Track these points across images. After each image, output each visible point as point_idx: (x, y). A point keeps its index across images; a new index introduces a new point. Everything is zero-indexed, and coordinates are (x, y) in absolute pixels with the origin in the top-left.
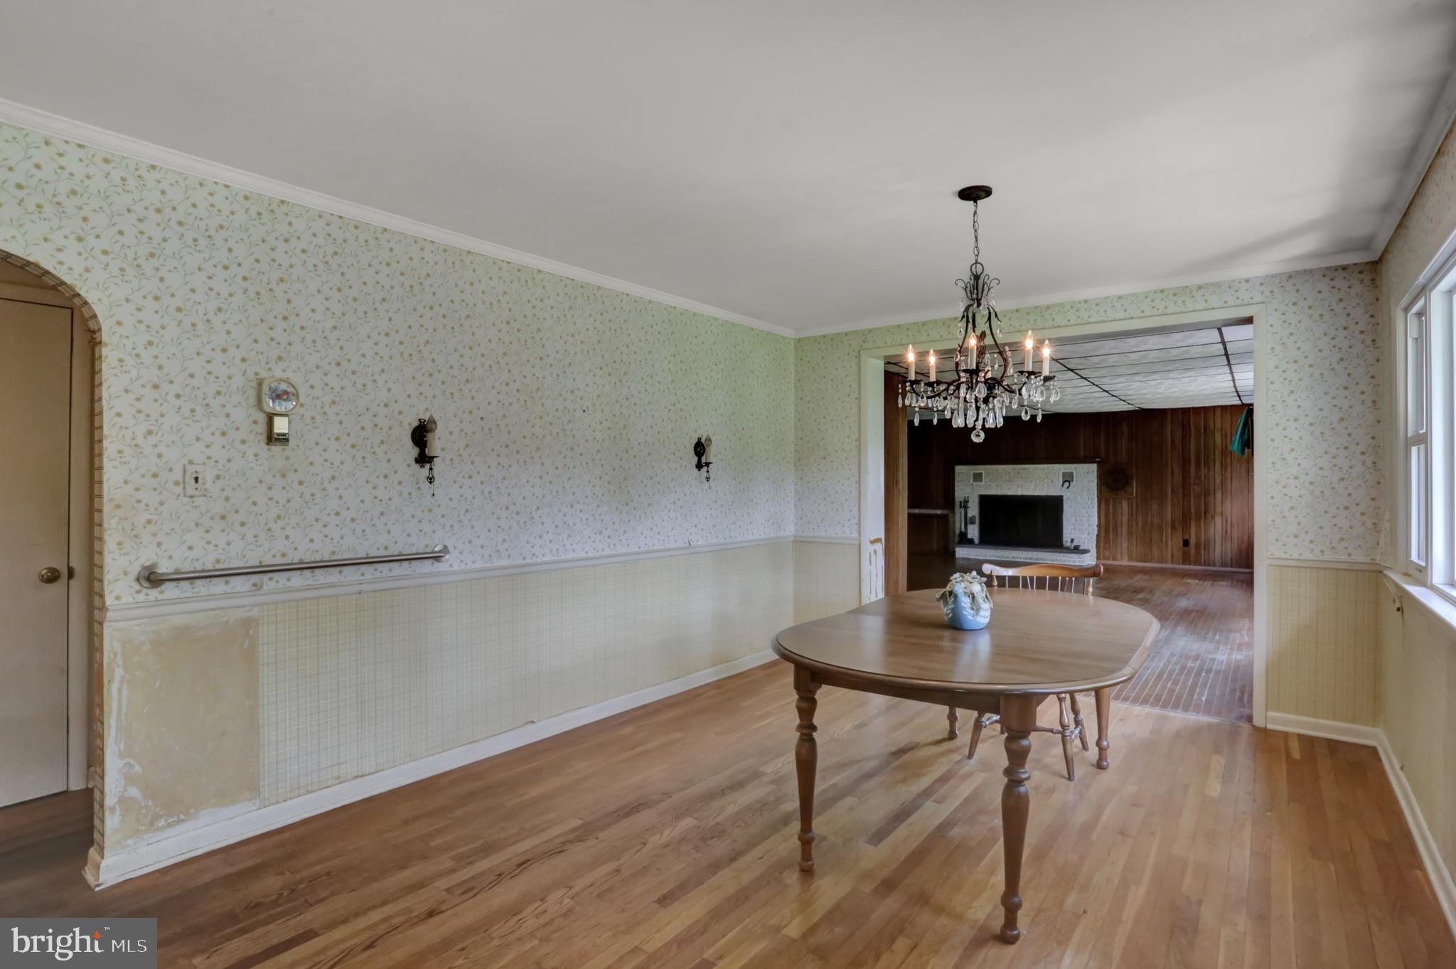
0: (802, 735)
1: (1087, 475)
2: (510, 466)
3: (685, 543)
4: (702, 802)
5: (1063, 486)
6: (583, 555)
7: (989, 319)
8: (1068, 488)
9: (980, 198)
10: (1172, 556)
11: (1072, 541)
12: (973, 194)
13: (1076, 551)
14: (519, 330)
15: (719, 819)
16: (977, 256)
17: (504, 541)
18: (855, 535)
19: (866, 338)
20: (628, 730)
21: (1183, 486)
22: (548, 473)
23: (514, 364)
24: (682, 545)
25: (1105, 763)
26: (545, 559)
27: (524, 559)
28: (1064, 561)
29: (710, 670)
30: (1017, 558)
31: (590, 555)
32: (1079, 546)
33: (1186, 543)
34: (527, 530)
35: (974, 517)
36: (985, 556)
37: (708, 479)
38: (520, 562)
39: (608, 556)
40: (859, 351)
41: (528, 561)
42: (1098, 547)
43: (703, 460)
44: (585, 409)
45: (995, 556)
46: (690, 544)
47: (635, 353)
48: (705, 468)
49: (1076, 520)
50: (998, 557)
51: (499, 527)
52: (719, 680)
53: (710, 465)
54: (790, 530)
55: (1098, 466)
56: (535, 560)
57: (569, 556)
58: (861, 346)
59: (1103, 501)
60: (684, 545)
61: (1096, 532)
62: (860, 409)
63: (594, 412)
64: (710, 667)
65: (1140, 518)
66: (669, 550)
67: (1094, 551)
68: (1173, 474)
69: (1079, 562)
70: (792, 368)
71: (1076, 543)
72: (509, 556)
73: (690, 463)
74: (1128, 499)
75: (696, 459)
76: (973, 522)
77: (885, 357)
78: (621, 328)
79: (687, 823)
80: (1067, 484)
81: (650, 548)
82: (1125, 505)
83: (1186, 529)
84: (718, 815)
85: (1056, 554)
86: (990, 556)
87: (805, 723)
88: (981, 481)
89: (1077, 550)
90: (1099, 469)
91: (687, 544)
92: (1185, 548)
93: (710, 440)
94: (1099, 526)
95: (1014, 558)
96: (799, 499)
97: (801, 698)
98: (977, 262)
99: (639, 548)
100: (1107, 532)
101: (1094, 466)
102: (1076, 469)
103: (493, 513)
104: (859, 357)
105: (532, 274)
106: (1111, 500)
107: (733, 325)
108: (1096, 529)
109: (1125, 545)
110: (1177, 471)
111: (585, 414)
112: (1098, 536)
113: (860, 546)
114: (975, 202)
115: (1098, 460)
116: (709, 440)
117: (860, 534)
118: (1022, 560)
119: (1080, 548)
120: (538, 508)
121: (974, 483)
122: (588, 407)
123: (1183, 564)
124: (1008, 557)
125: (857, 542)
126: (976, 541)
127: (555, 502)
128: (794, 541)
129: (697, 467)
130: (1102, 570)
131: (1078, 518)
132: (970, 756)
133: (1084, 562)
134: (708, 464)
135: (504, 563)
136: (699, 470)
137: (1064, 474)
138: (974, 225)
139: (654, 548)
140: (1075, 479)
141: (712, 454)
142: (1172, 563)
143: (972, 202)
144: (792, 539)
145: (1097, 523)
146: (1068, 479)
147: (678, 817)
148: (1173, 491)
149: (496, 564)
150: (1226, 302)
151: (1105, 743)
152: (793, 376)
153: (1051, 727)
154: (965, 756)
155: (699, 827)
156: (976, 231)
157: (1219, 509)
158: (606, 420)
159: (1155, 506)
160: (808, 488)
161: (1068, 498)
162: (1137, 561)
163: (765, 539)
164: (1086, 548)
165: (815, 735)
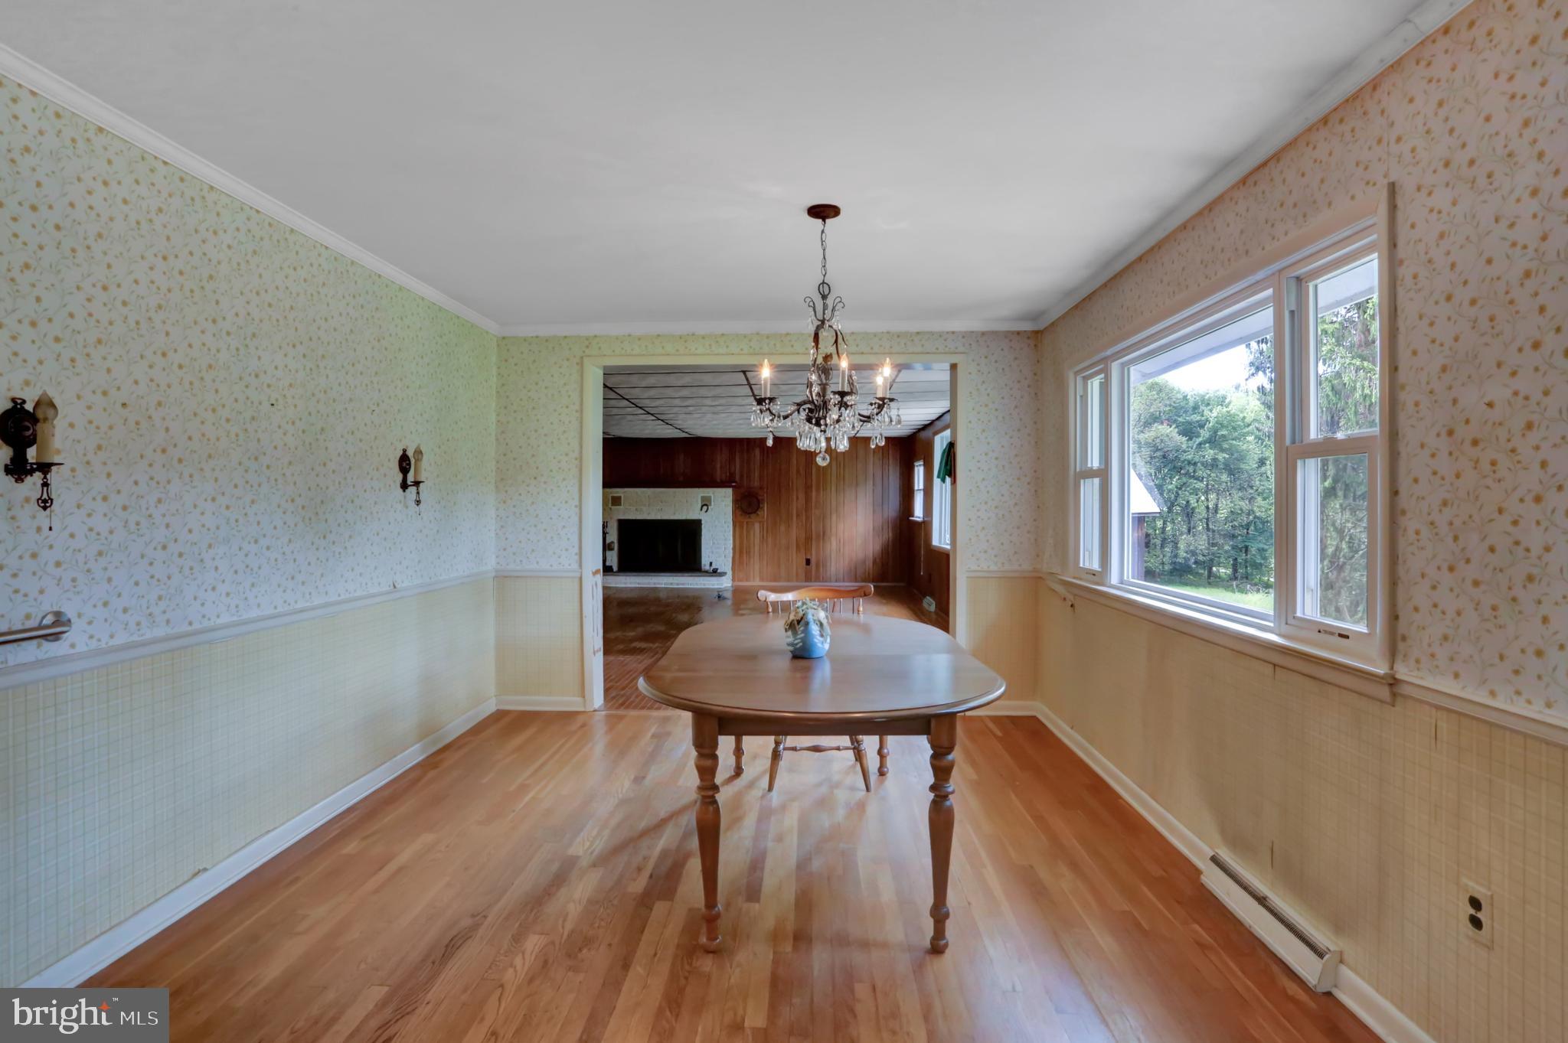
0: (704, 797)
1: (723, 500)
2: (169, 482)
3: (390, 586)
4: (532, 911)
5: (701, 510)
6: (271, 611)
7: (836, 341)
8: (706, 511)
9: (828, 217)
10: (797, 575)
11: (711, 564)
12: (822, 212)
13: (714, 574)
14: (181, 273)
15: (569, 926)
16: (824, 276)
17: (160, 598)
18: (575, 566)
19: (590, 343)
20: (351, 847)
21: (806, 511)
22: (223, 494)
23: (173, 324)
24: (386, 589)
25: (886, 770)
26: (220, 621)
27: (190, 624)
28: (704, 585)
29: (417, 745)
30: (659, 584)
31: (280, 609)
32: (717, 569)
33: (808, 562)
34: (195, 579)
35: (613, 542)
36: (625, 583)
37: (418, 502)
38: (185, 628)
39: (302, 611)
40: (582, 358)
41: (196, 626)
42: (733, 569)
43: (411, 478)
44: (274, 402)
45: (635, 583)
46: (395, 587)
47: (335, 330)
48: (412, 490)
49: (714, 543)
50: (639, 584)
51: (152, 577)
52: (427, 757)
53: (421, 484)
54: (491, 564)
55: (733, 490)
56: (206, 624)
57: (254, 613)
58: (584, 352)
59: (738, 525)
60: (388, 588)
61: (731, 555)
62: (581, 423)
63: (285, 407)
64: (416, 743)
65: (770, 540)
66: (373, 596)
67: (730, 573)
68: (797, 498)
69: (718, 584)
70: (494, 371)
71: (714, 566)
72: (168, 622)
73: (394, 482)
74: (760, 522)
75: (400, 477)
76: (611, 549)
77: (605, 368)
78: (319, 293)
79: (533, 943)
80: (705, 508)
81: (351, 595)
82: (757, 526)
83: (808, 549)
84: (564, 921)
85: (696, 578)
86: (631, 583)
87: (705, 784)
88: (620, 504)
89: (715, 572)
90: (734, 494)
91: (392, 587)
92: (808, 567)
93: (421, 452)
94: (734, 549)
95: (655, 584)
96: (502, 527)
97: (701, 755)
98: (823, 283)
99: (339, 595)
100: (741, 552)
101: (729, 491)
102: (713, 493)
103: (142, 556)
104: (581, 364)
105: (201, 190)
106: (745, 523)
107: (440, 309)
108: (731, 551)
109: (757, 567)
110: (802, 496)
111: (273, 409)
112: (733, 558)
113: (581, 578)
114: (824, 220)
115: (733, 484)
116: (419, 452)
117: (581, 566)
118: (663, 586)
119: (719, 571)
120: (210, 546)
121: (613, 507)
122: (277, 400)
123: (806, 581)
124: (649, 583)
125: (578, 575)
126: (615, 568)
127: (234, 535)
128: (496, 577)
129: (402, 487)
130: (873, 589)
131: (715, 541)
132: (770, 788)
133: (722, 584)
134: (417, 483)
135: (160, 632)
136: (404, 491)
137: (702, 498)
138: (822, 244)
139: (356, 595)
140: (712, 503)
141: (426, 470)
142: (797, 581)
143: (821, 220)
144: (494, 574)
145: (732, 546)
146: (706, 504)
147: (518, 939)
148: (798, 515)
149: (148, 635)
150: (937, 349)
151: (886, 751)
152: (495, 379)
153: (793, 745)
154: (764, 789)
155: (553, 943)
156: (824, 250)
157: (834, 530)
158: (301, 419)
159: (783, 528)
160: (515, 513)
161: (706, 522)
162: (767, 581)
163: (468, 576)
164: (722, 571)
165: (717, 796)
